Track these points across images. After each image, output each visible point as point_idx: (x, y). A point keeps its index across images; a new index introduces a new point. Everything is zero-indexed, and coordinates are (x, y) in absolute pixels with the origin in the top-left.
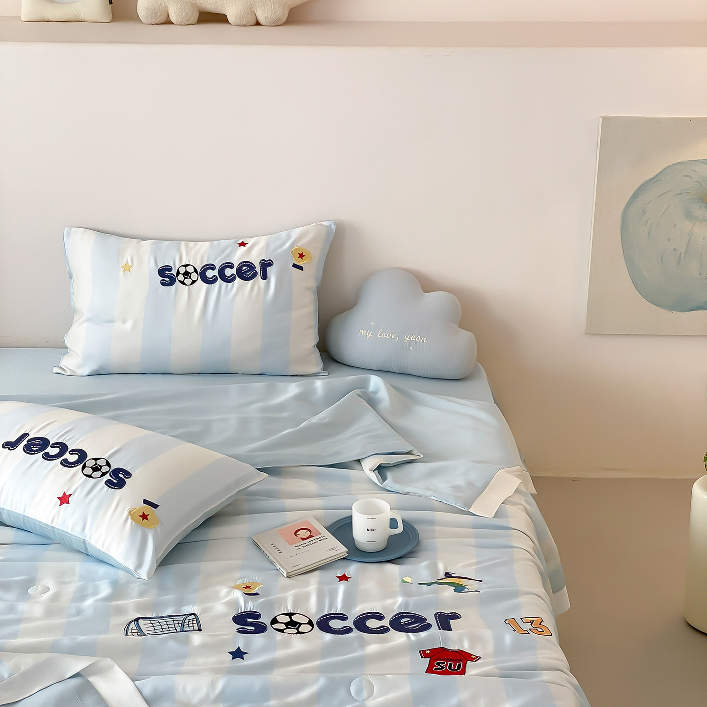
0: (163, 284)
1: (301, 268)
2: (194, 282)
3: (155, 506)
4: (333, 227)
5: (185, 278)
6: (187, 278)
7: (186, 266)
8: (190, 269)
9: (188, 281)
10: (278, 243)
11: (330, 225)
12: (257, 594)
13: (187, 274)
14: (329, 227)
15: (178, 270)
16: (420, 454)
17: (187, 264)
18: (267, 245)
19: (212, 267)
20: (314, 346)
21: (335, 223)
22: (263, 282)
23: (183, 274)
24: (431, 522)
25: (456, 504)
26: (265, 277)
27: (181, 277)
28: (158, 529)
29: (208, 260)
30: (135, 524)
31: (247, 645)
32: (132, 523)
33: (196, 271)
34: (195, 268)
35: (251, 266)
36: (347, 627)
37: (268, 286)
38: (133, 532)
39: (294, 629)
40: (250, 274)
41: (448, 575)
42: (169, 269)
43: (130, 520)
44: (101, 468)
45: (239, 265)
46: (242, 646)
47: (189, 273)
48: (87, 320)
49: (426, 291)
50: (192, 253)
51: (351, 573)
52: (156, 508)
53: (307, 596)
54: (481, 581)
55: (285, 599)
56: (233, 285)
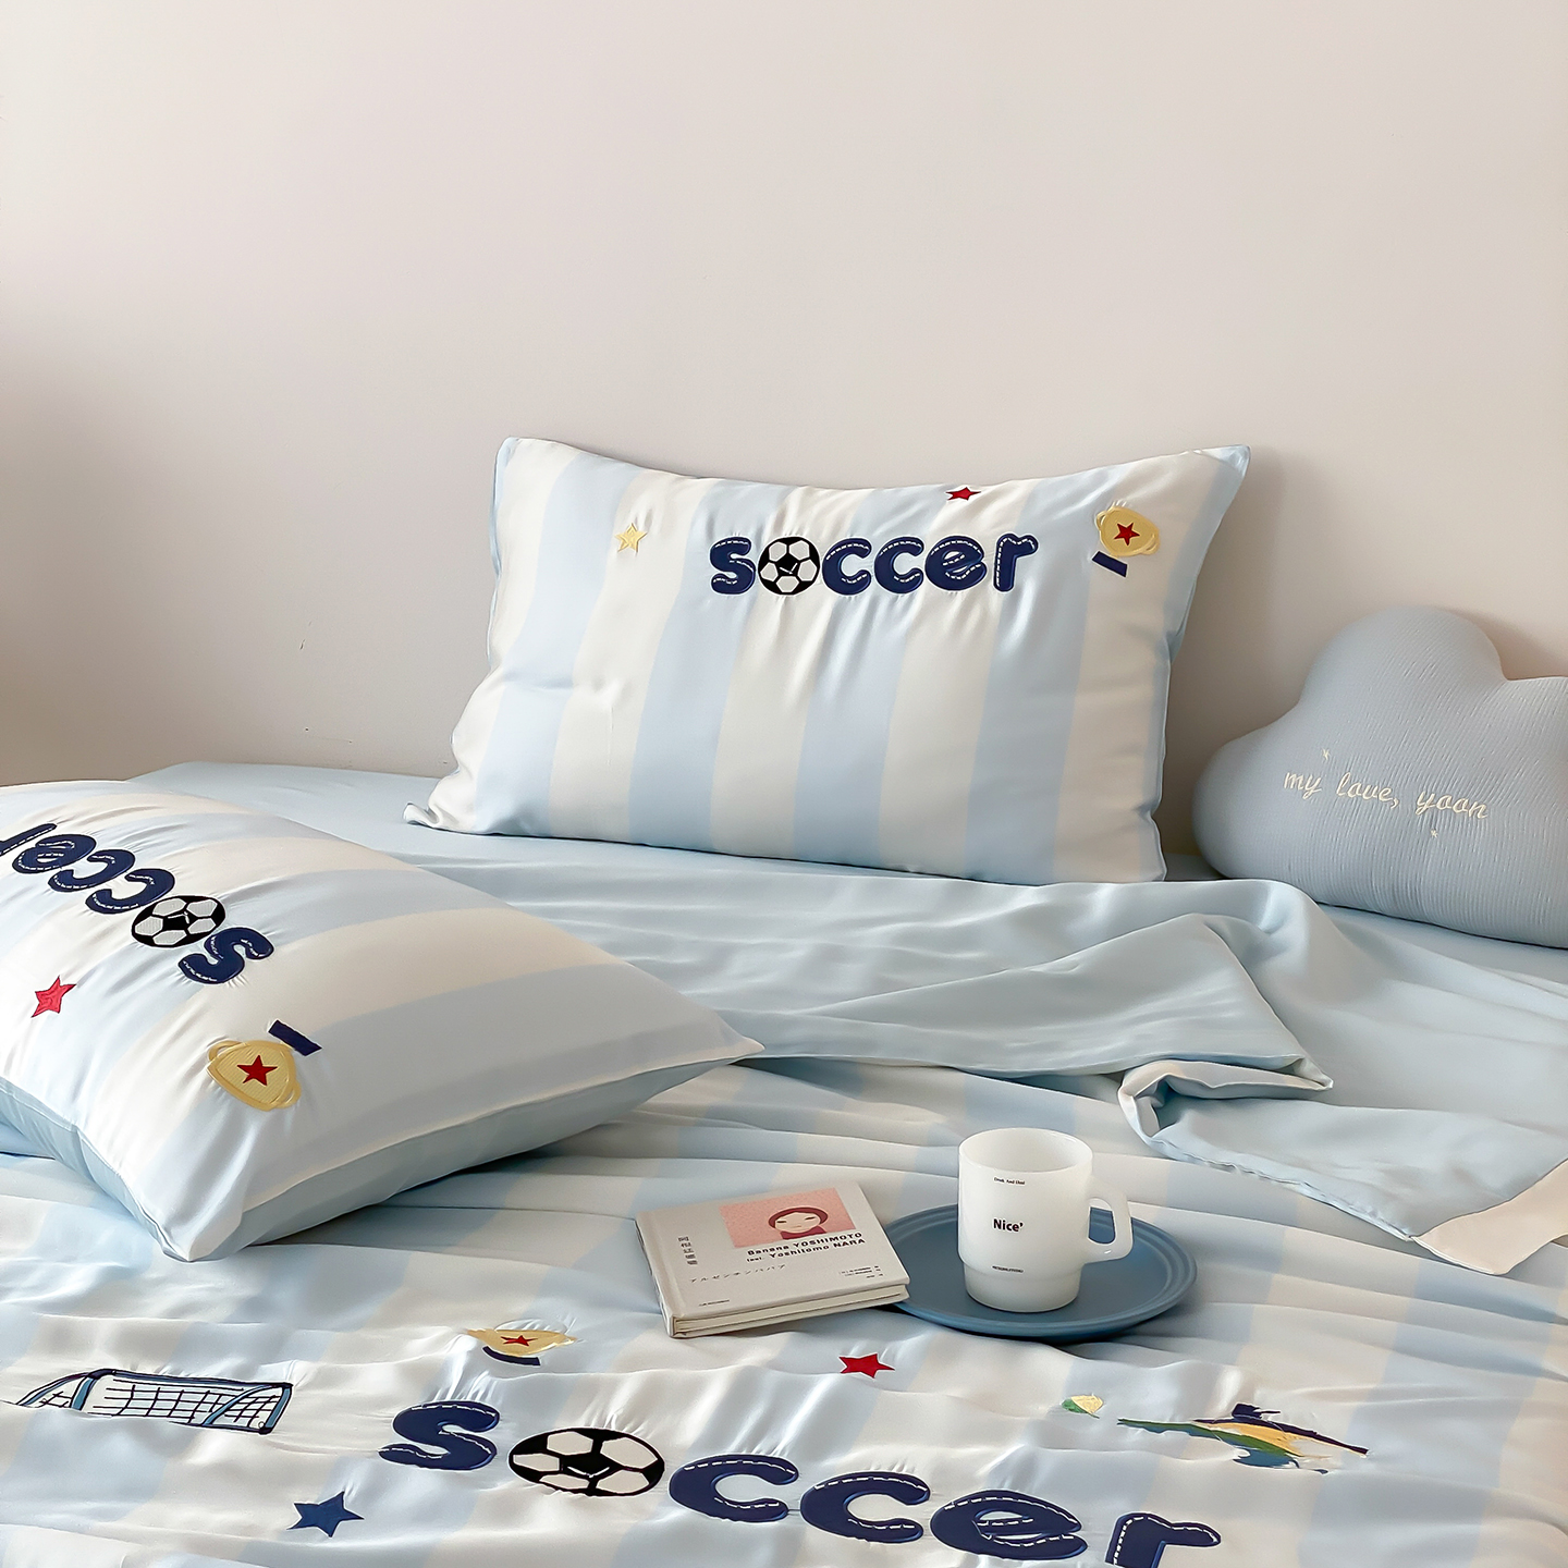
0: (720, 586)
1: (1120, 568)
2: (803, 586)
3: (305, 1046)
4: (1241, 464)
5: (781, 574)
6: (787, 574)
7: (789, 541)
8: (799, 551)
9: (789, 583)
10: (1063, 494)
11: (1233, 458)
12: (535, 1362)
13: (788, 563)
14: (1227, 465)
15: (767, 549)
16: (1324, 1077)
17: (793, 535)
18: (1031, 498)
19: (859, 547)
20: (1142, 809)
21: (1247, 454)
22: (996, 598)
23: (778, 564)
24: (1270, 1259)
25: (1373, 1214)
26: (1006, 582)
27: (770, 572)
28: (289, 1117)
29: (853, 529)
30: (216, 1087)
31: (372, 1492)
32: (208, 1081)
33: (814, 555)
34: (812, 549)
35: (969, 550)
36: (776, 1502)
37: (1010, 610)
38: (201, 1108)
39: (586, 1477)
40: (964, 571)
41: (1245, 1413)
42: (742, 546)
43: (204, 1073)
44: (191, 922)
45: (937, 546)
46: (354, 1493)
47: (796, 560)
48: (508, 677)
49: (1512, 675)
50: (816, 509)
51: (899, 1356)
52: (305, 1053)
53: (692, 1391)
54: (1364, 1451)
55: (613, 1387)
56: (911, 600)
